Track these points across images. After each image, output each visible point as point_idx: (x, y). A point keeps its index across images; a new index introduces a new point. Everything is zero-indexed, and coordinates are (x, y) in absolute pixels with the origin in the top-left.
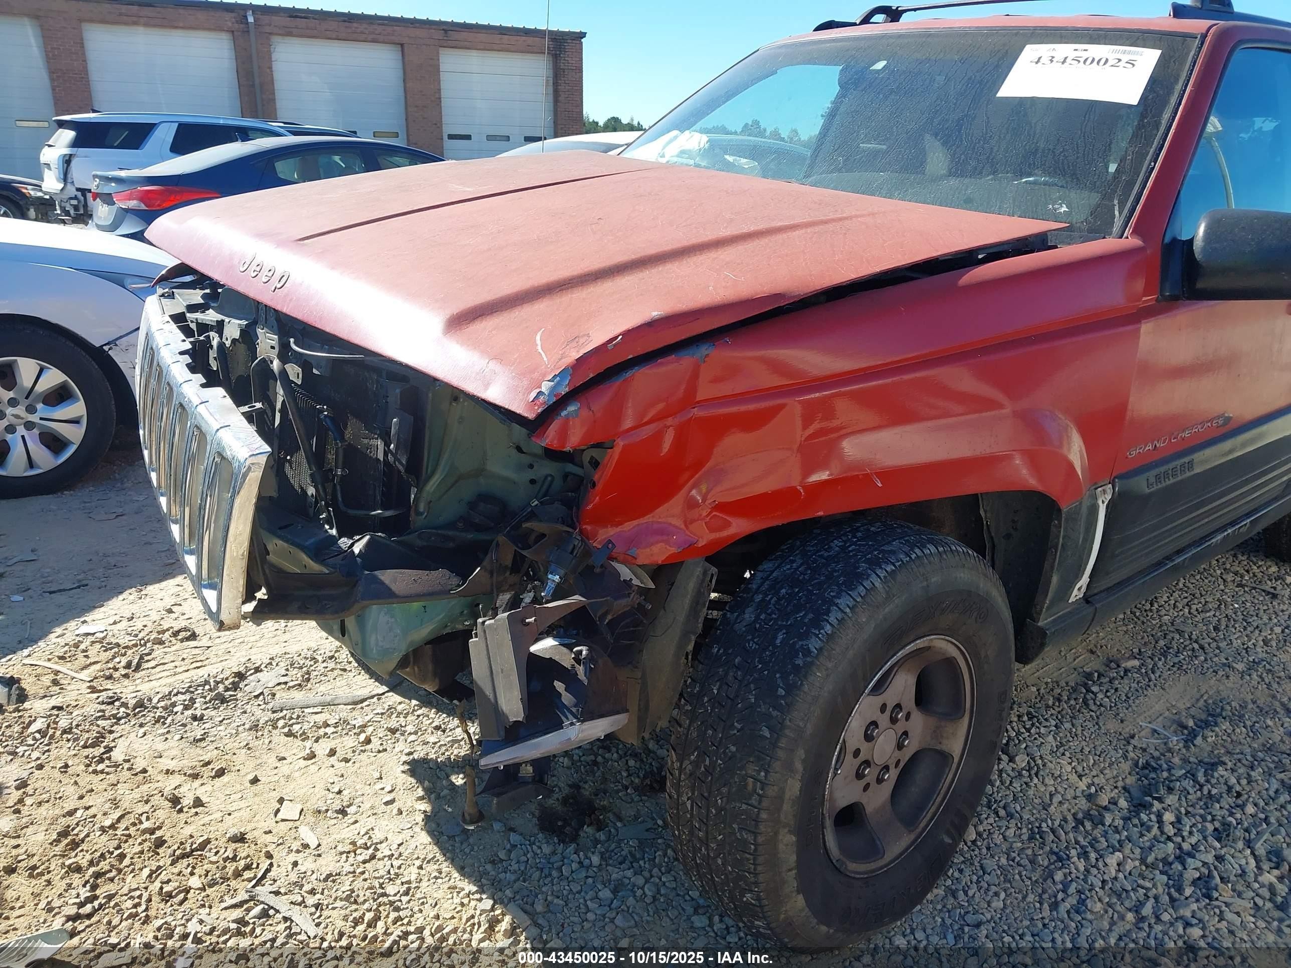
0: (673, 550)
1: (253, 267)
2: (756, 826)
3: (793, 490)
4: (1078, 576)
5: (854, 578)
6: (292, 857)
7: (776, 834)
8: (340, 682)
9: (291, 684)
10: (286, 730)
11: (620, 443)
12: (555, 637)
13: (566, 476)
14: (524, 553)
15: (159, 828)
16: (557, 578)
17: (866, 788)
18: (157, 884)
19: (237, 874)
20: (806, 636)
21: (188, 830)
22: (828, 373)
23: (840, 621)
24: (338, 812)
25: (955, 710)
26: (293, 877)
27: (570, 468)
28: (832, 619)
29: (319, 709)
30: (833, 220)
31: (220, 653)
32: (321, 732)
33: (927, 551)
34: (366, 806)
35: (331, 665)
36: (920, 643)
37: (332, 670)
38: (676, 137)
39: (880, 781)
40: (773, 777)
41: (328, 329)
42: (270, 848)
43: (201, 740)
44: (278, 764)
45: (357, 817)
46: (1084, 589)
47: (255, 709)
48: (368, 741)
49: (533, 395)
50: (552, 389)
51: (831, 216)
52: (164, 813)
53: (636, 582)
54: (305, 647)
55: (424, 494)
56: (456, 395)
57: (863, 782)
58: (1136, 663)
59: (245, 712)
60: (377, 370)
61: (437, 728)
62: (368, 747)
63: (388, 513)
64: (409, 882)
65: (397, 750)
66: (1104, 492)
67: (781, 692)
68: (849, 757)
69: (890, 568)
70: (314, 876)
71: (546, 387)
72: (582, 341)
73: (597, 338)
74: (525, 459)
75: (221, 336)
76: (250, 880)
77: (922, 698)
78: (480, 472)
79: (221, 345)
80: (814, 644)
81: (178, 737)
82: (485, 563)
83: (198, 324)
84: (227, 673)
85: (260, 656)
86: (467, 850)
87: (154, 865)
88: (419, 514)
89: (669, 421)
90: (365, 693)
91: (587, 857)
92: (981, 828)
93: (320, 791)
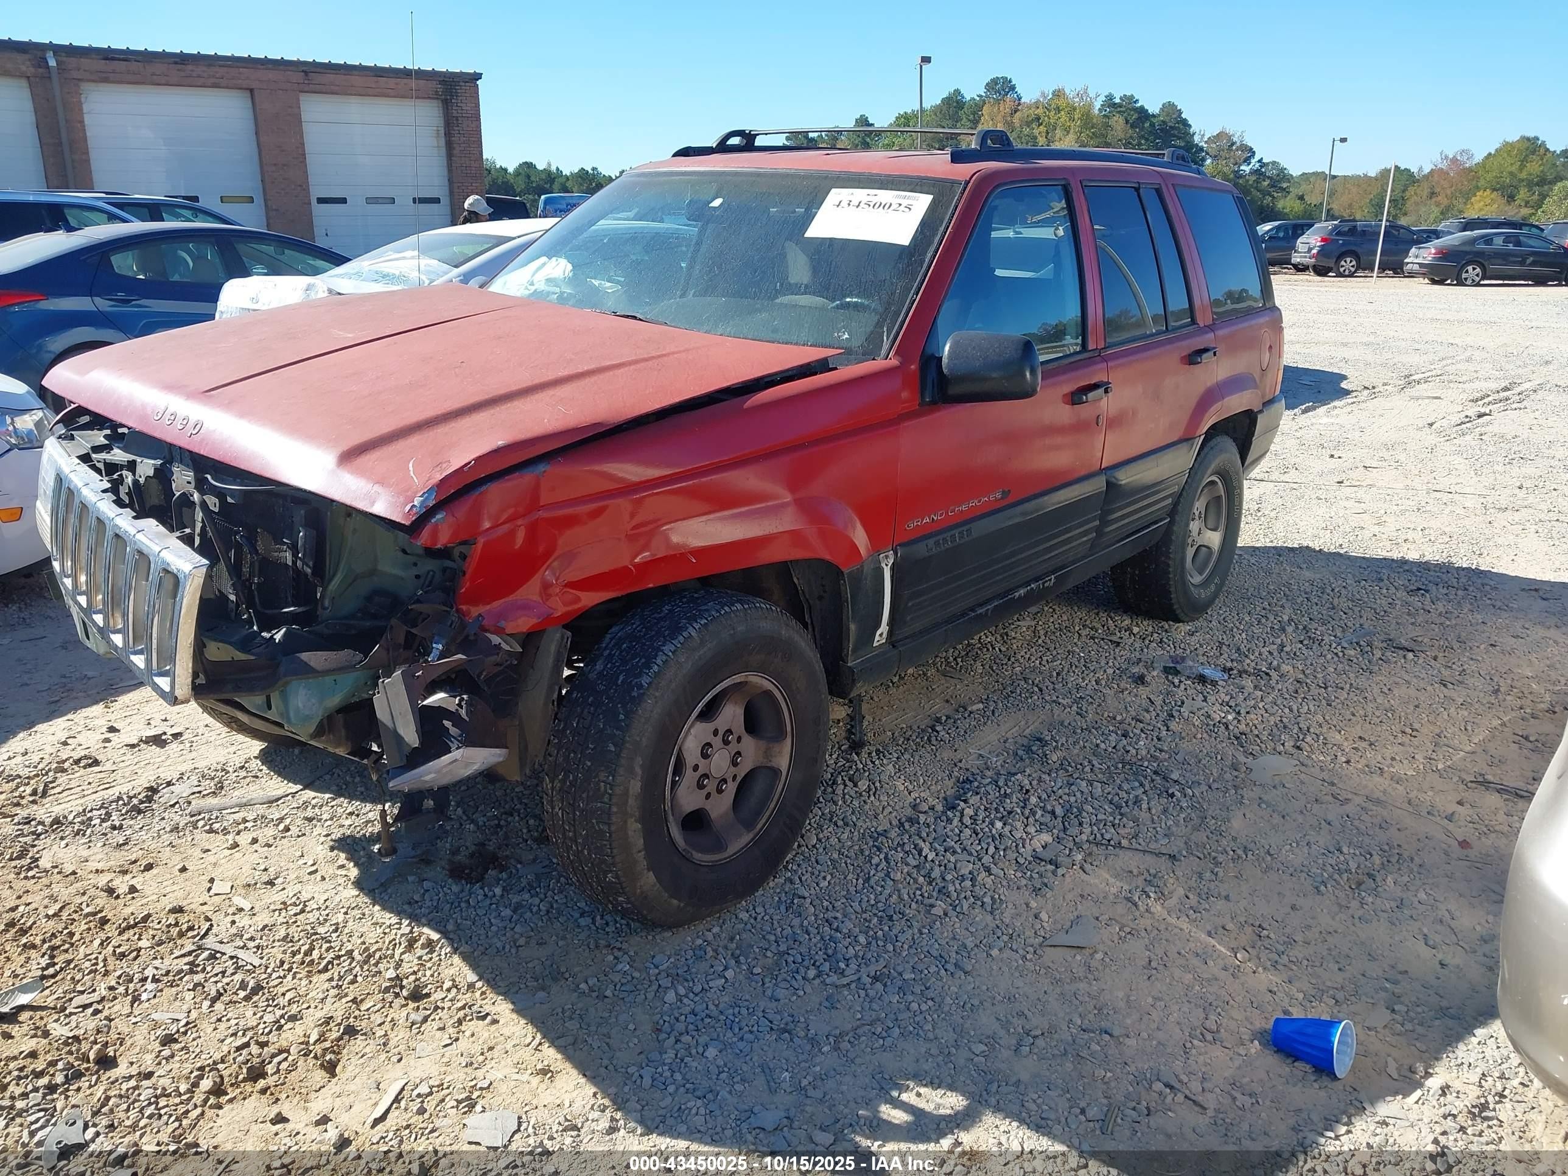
0: (535, 621)
1: (167, 416)
2: (609, 819)
3: (626, 568)
4: (878, 625)
5: (677, 630)
6: (230, 918)
7: (626, 822)
8: (252, 788)
9: (205, 793)
10: (207, 827)
11: (481, 541)
12: (446, 692)
13: (444, 570)
14: (414, 631)
15: (101, 911)
16: (440, 647)
17: (708, 796)
18: (110, 949)
19: (181, 935)
20: (640, 675)
21: (127, 911)
22: (643, 479)
23: (664, 662)
24: (266, 883)
25: (779, 735)
26: (234, 930)
27: (448, 563)
28: (659, 661)
29: (237, 809)
30: (653, 358)
31: (127, 775)
32: (241, 827)
33: (734, 608)
34: (292, 876)
35: (243, 773)
36: (737, 678)
37: (245, 778)
38: (544, 264)
39: (720, 791)
40: (619, 779)
41: (242, 467)
42: (209, 914)
43: (124, 844)
44: (204, 855)
45: (284, 885)
46: (885, 636)
47: (172, 815)
48: (287, 829)
49: (408, 508)
50: (422, 502)
51: (654, 354)
52: (102, 900)
53: (505, 646)
54: (214, 762)
55: (328, 593)
56: (350, 511)
57: (704, 792)
58: (981, 706)
59: (163, 819)
60: (284, 497)
61: (351, 814)
62: (289, 834)
63: (300, 610)
64: (337, 924)
65: (315, 833)
66: (887, 557)
67: (622, 717)
68: (689, 772)
69: (704, 621)
70: (252, 928)
71: (417, 502)
72: (444, 466)
73: (456, 464)
74: (411, 559)
75: (134, 474)
76: (194, 937)
77: (752, 725)
78: (373, 572)
79: (136, 482)
80: (645, 681)
81: (100, 844)
82: (382, 642)
83: (105, 464)
84: (140, 789)
85: (169, 773)
86: (386, 898)
87: (103, 936)
88: (325, 609)
89: (519, 522)
90: (280, 792)
91: (490, 890)
92: (821, 836)
93: (247, 870)
